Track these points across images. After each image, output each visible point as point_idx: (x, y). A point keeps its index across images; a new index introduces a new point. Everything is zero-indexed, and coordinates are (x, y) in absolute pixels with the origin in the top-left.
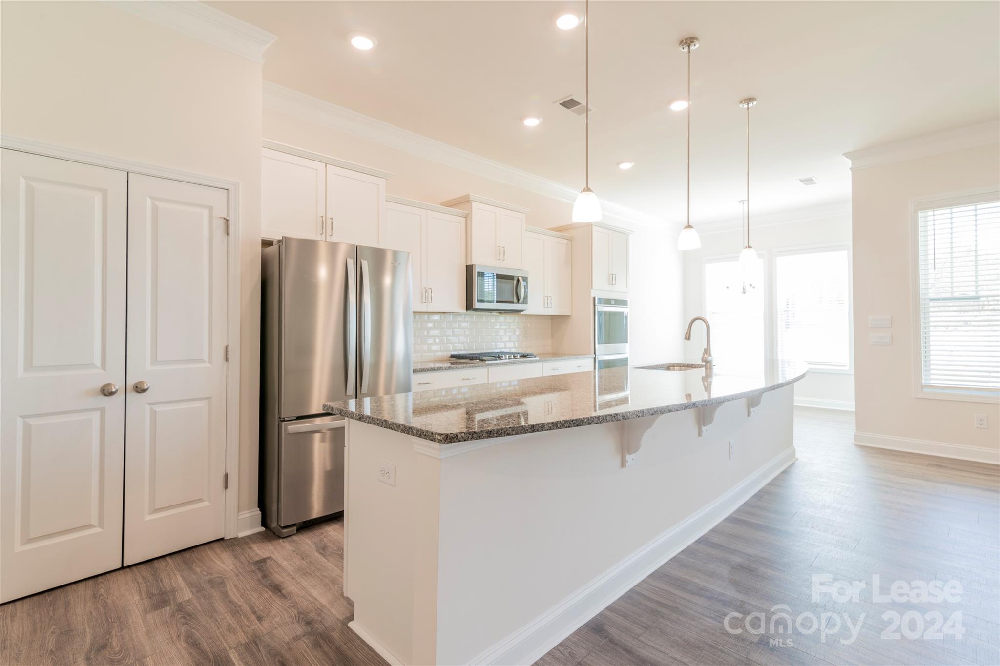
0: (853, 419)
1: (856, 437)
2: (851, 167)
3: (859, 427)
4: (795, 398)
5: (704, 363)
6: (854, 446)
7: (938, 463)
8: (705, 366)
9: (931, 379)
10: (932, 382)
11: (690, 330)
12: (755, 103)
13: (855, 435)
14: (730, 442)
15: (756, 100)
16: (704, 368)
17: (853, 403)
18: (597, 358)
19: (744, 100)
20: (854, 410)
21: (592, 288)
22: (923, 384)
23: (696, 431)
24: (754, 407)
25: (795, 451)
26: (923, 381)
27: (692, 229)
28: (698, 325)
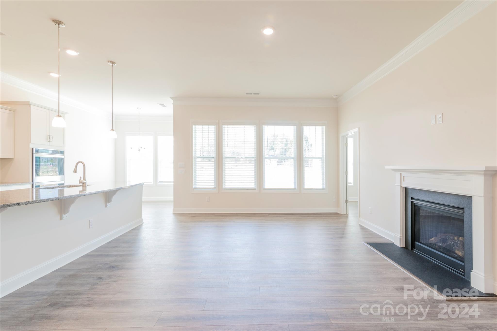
0: (172, 204)
1: (174, 210)
2: (173, 103)
3: (175, 206)
4: (143, 197)
5: (82, 184)
6: (172, 214)
7: (193, 216)
8: (82, 186)
9: (197, 186)
10: (196, 187)
11: (76, 168)
12: (116, 65)
13: (173, 210)
14: (89, 221)
15: (116, 64)
16: (82, 187)
17: (173, 197)
18: (34, 184)
19: (110, 61)
20: (173, 200)
21: (30, 142)
22: (194, 188)
23: (59, 217)
24: (110, 203)
25: (142, 219)
26: (194, 187)
27: (61, 117)
28: (80, 165)
